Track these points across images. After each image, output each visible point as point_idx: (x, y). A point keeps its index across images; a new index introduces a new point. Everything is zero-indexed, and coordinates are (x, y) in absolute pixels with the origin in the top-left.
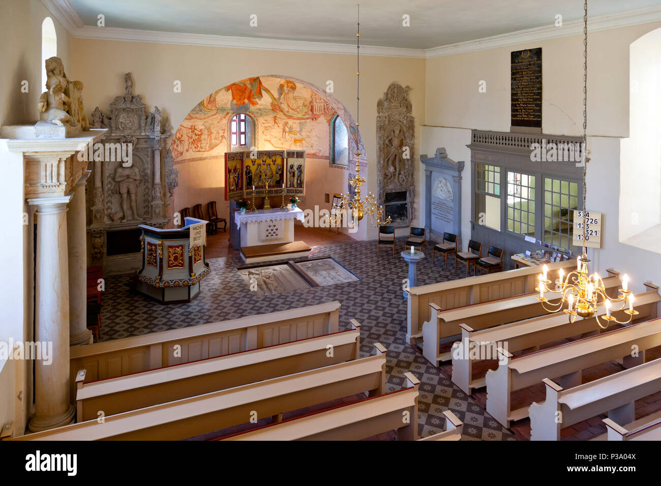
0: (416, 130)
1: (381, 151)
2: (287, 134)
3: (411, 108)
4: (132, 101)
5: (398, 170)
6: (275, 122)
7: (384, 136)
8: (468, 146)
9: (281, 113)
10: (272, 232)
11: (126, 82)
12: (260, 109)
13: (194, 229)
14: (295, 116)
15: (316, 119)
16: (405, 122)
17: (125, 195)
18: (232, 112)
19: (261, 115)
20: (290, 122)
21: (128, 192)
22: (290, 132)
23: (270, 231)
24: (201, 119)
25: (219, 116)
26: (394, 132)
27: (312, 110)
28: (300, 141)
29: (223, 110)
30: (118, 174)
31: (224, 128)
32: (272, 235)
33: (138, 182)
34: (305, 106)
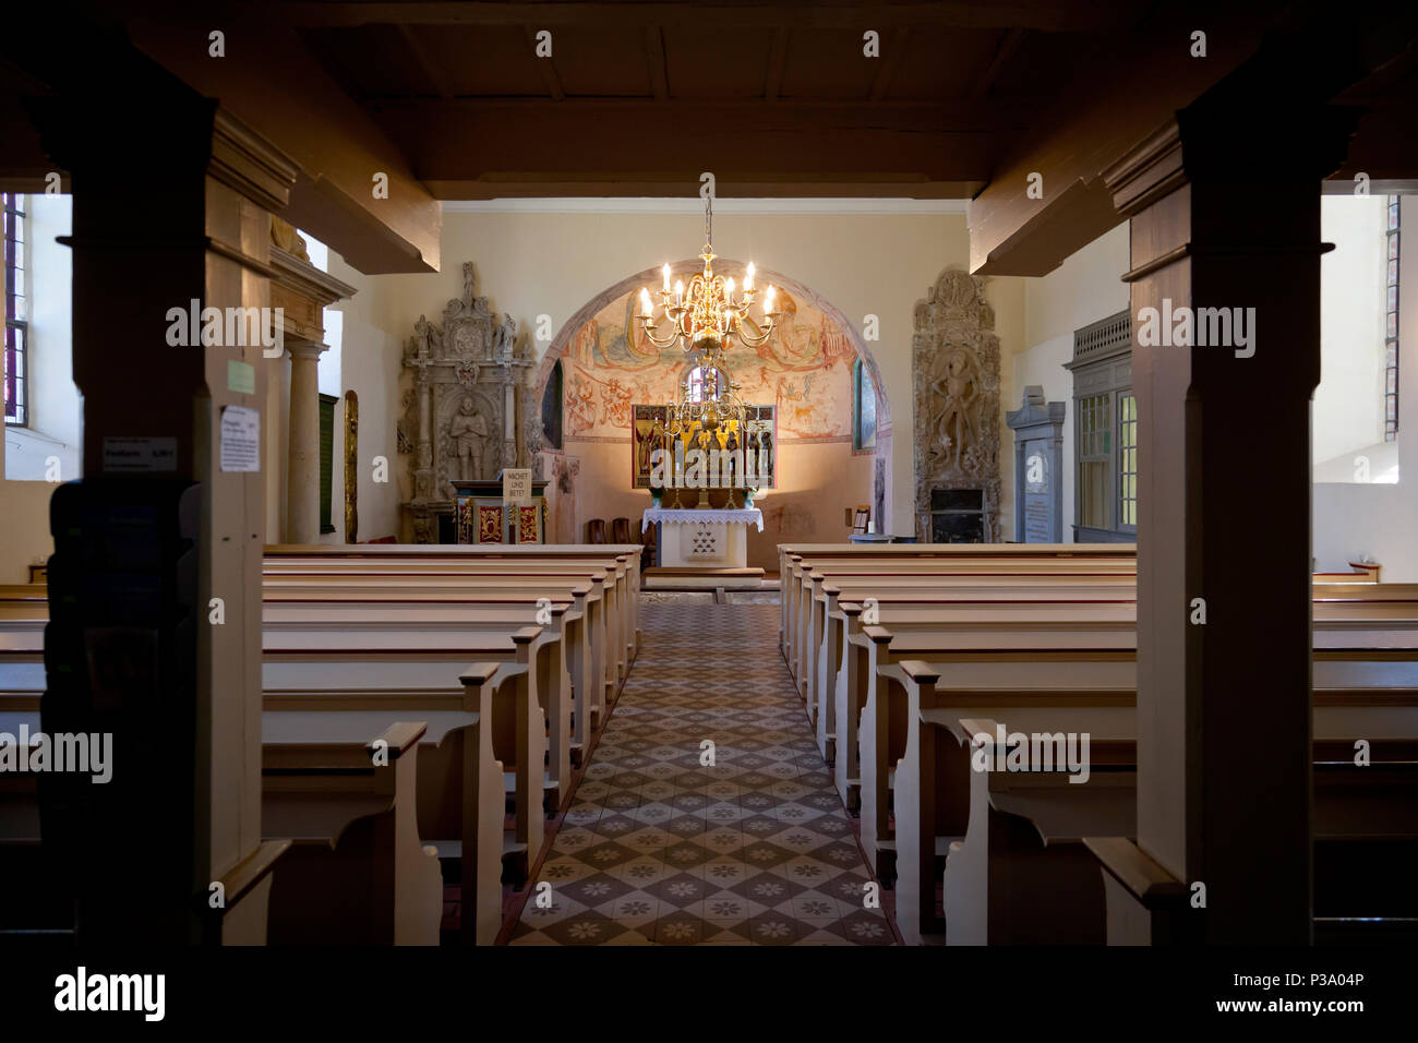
0: (1003, 363)
1: (920, 406)
2: (785, 400)
3: (993, 320)
4: (473, 306)
5: (959, 443)
6: (764, 379)
7: (928, 373)
8: (1066, 366)
9: (774, 361)
10: (704, 545)
11: (465, 276)
12: (736, 356)
13: (510, 477)
14: (798, 365)
15: (831, 365)
16: (977, 346)
17: (465, 459)
18: (686, 360)
19: (739, 366)
20: (790, 376)
21: (470, 456)
22: (789, 396)
23: (700, 542)
24: (629, 370)
25: (663, 367)
26: (951, 367)
27: (824, 351)
28: (807, 411)
29: (669, 356)
30: (455, 425)
31: (672, 390)
32: (704, 551)
33: (485, 439)
34: (814, 344)
